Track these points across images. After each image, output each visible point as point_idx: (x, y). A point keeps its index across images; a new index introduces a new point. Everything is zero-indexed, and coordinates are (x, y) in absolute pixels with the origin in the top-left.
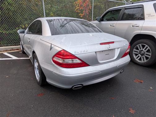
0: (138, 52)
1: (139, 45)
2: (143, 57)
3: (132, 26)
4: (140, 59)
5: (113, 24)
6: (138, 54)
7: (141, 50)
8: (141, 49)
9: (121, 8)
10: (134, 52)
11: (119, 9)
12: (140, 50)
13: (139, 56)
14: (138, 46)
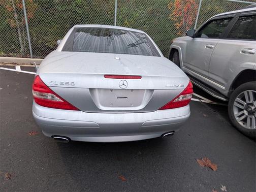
0: (243, 105)
1: (248, 92)
2: (251, 119)
3: (243, 52)
4: (245, 121)
5: (212, 45)
6: (243, 110)
7: (251, 102)
8: (249, 100)
9: (233, 15)
10: (235, 104)
11: (230, 16)
12: (248, 102)
13: (243, 114)
14: (245, 92)
